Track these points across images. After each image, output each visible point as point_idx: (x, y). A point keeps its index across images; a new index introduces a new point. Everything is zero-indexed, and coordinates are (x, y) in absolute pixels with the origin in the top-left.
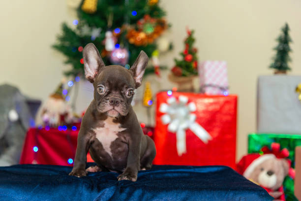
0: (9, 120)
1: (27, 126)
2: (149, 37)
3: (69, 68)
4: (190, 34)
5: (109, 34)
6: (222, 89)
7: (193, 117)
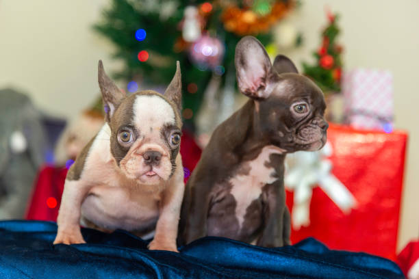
0: (10, 150)
2: (261, 20)
4: (333, 20)
5: (191, 12)
6: (382, 119)
7: (326, 166)
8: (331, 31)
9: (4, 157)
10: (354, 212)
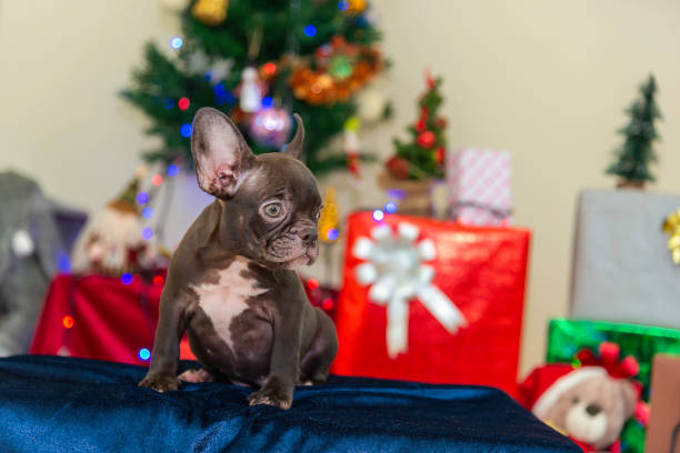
1: (52, 269)
2: (340, 86)
3: (156, 143)
4: (434, 85)
5: (250, 74)
6: (496, 213)
7: (427, 273)
8: (431, 100)
9: (5, 264)
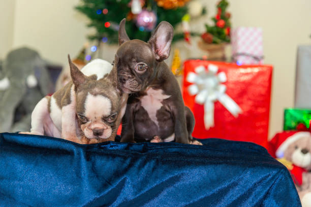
0: (27, 86)
3: (93, 31)
6: (256, 58)
8: (223, 4)
10: (240, 116)
